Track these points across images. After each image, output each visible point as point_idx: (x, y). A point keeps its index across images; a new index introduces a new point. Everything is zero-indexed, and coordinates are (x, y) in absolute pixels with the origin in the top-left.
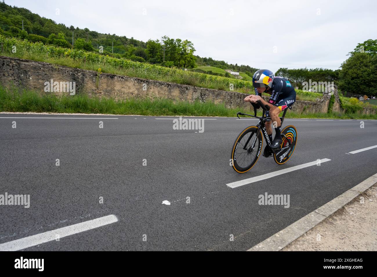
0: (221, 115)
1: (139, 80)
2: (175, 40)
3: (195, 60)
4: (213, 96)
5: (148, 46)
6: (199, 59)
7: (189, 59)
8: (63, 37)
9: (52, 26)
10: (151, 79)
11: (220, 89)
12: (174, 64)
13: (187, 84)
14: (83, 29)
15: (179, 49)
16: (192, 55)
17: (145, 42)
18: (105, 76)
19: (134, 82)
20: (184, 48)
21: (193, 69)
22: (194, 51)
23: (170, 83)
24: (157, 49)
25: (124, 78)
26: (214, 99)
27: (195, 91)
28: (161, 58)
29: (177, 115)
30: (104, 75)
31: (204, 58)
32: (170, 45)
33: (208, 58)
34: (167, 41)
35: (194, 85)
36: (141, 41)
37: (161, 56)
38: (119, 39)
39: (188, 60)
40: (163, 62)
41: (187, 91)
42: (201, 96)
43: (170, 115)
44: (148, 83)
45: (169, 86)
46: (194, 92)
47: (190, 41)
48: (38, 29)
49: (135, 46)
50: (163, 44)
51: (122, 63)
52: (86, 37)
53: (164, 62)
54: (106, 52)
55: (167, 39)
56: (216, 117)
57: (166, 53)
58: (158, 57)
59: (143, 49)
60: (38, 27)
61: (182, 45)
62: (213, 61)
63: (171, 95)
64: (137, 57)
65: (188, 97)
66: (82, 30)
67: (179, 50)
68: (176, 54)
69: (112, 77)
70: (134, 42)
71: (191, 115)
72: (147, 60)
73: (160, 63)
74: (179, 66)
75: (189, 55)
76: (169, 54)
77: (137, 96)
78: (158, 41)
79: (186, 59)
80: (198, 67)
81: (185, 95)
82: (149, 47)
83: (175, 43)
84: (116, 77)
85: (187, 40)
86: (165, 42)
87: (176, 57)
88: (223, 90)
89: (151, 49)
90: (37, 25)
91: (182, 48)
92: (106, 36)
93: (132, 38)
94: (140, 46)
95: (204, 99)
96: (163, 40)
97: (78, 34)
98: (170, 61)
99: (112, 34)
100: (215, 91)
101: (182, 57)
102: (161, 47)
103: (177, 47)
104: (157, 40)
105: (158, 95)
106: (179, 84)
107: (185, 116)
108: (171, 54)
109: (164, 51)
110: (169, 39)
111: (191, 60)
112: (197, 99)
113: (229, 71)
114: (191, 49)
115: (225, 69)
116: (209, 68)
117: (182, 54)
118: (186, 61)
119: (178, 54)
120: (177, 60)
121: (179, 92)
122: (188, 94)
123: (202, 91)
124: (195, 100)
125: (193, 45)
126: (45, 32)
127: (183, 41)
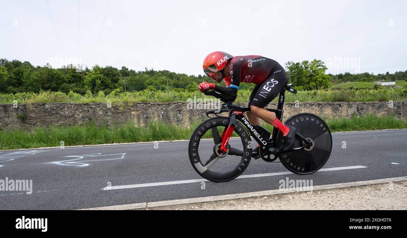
2: (301, 63)
3: (328, 79)
6: (332, 77)
7: (320, 80)
9: (186, 78)
11: (380, 101)
12: (303, 88)
13: (338, 101)
16: (323, 74)
20: (313, 69)
22: (325, 69)
23: (320, 103)
26: (375, 112)
31: (338, 74)
32: (295, 70)
33: (344, 74)
34: (292, 66)
35: (347, 100)
39: (319, 81)
41: (340, 108)
42: (358, 112)
45: (320, 105)
46: (349, 107)
47: (320, 60)
48: (177, 83)
55: (291, 65)
57: (292, 80)
60: (176, 82)
61: (310, 66)
63: (323, 114)
65: (343, 114)
67: (307, 72)
68: (304, 78)
75: (320, 75)
76: (295, 79)
79: (317, 81)
80: (334, 86)
81: (339, 112)
83: (301, 66)
85: (315, 60)
86: (290, 68)
87: (304, 81)
88: (386, 101)
91: (310, 70)
95: (362, 113)
96: (287, 67)
98: (297, 86)
100: (376, 103)
101: (311, 79)
103: (304, 70)
106: (330, 102)
108: (297, 79)
109: (290, 78)
110: (293, 64)
111: (323, 80)
112: (353, 115)
113: (378, 83)
114: (322, 69)
115: (372, 81)
116: (348, 85)
117: (311, 76)
118: (318, 82)
119: (306, 77)
120: (305, 83)
121: (331, 110)
122: (342, 111)
123: (358, 106)
124: (351, 116)
125: (324, 63)
126: (181, 85)
127: (310, 62)
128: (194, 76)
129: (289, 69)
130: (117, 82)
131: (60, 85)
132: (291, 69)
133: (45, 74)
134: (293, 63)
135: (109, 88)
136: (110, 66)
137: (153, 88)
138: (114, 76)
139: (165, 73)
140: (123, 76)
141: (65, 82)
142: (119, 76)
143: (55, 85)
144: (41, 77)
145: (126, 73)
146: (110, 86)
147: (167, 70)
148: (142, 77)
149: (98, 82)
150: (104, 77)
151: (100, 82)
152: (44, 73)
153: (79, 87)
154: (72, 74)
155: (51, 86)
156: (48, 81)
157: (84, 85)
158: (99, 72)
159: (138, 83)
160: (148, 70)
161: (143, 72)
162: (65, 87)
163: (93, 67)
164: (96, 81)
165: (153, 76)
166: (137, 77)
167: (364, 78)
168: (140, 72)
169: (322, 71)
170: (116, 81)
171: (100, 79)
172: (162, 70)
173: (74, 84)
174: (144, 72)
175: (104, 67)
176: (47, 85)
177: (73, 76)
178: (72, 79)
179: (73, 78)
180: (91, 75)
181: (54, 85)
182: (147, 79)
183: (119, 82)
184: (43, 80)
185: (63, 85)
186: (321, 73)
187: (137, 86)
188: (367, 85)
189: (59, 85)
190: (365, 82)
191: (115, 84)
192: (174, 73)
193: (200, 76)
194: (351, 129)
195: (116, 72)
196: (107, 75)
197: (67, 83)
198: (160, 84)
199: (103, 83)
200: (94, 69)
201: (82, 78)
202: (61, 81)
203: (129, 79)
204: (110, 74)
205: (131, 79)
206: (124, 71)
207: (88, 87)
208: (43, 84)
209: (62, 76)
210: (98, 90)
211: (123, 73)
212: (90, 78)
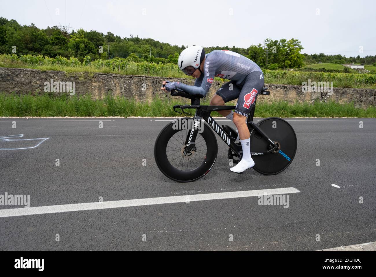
2: (279, 41)
3: (303, 58)
6: (306, 57)
7: (295, 59)
9: (169, 48)
11: (345, 87)
12: (278, 65)
15: (283, 50)
16: (299, 53)
17: (246, 48)
20: (290, 47)
21: (301, 68)
22: (301, 49)
23: (286, 85)
24: (259, 54)
26: (338, 98)
28: (264, 62)
29: (297, 117)
31: (313, 54)
33: (318, 54)
34: (270, 43)
36: (242, 48)
37: (263, 59)
39: (294, 60)
40: (265, 65)
42: (322, 96)
45: (285, 88)
47: (297, 39)
48: (160, 52)
50: (266, 47)
53: (267, 65)
55: (270, 42)
57: (269, 56)
58: (260, 61)
60: (159, 52)
61: (287, 44)
62: (325, 56)
63: (287, 97)
65: (306, 98)
68: (280, 56)
73: (262, 67)
74: (284, 67)
75: (295, 54)
76: (272, 56)
78: (260, 45)
79: (292, 59)
80: (307, 66)
81: (303, 96)
82: (251, 53)
83: (279, 44)
85: (293, 39)
87: (280, 59)
88: (350, 87)
89: (253, 54)
90: (159, 50)
91: (287, 48)
92: (210, 49)
93: (234, 47)
95: (325, 98)
96: (266, 44)
98: (273, 63)
100: (340, 89)
101: (287, 57)
102: (264, 50)
103: (281, 48)
104: (259, 45)
106: (295, 86)
108: (274, 56)
109: (267, 55)
110: (272, 41)
111: (297, 59)
112: (316, 100)
113: (348, 66)
114: (298, 48)
115: (343, 63)
116: (320, 65)
117: (287, 54)
118: (292, 61)
119: (283, 55)
120: (281, 61)
121: (296, 93)
122: (306, 95)
124: (314, 101)
125: (301, 43)
126: (164, 54)
127: (288, 40)
128: (177, 46)
131: (44, 46)
132: (269, 46)
133: (29, 34)
135: (92, 52)
136: (95, 31)
137: (135, 56)
138: (98, 41)
139: (150, 41)
140: (108, 42)
141: (49, 43)
142: (103, 41)
144: (24, 36)
145: (112, 38)
147: (151, 38)
148: (127, 44)
149: (82, 46)
150: (88, 41)
151: (83, 46)
153: (63, 50)
154: (55, 36)
155: (35, 47)
156: (32, 41)
157: (67, 48)
158: (83, 35)
159: (122, 49)
160: (133, 37)
161: (128, 39)
162: (49, 49)
163: (78, 30)
164: (80, 44)
165: (138, 43)
166: (122, 44)
167: (336, 60)
168: (125, 39)
169: (298, 50)
171: (84, 43)
172: (147, 38)
173: (57, 47)
175: (89, 31)
176: (30, 46)
177: (57, 38)
178: (56, 41)
180: (75, 39)
181: (37, 46)
182: (131, 46)
183: (104, 47)
184: (27, 40)
185: (46, 47)
186: (297, 52)
187: (121, 52)
188: (338, 67)
189: (42, 47)
190: (336, 64)
192: (158, 42)
193: (183, 46)
194: (311, 115)
195: (100, 38)
196: (91, 39)
197: (50, 45)
198: (143, 52)
199: (87, 48)
200: (79, 32)
201: (66, 41)
202: (45, 43)
203: (113, 45)
204: (94, 39)
205: (116, 45)
206: (109, 37)
207: (72, 51)
208: (27, 44)
209: (46, 37)
210: (82, 54)
211: (109, 38)
212: (74, 41)
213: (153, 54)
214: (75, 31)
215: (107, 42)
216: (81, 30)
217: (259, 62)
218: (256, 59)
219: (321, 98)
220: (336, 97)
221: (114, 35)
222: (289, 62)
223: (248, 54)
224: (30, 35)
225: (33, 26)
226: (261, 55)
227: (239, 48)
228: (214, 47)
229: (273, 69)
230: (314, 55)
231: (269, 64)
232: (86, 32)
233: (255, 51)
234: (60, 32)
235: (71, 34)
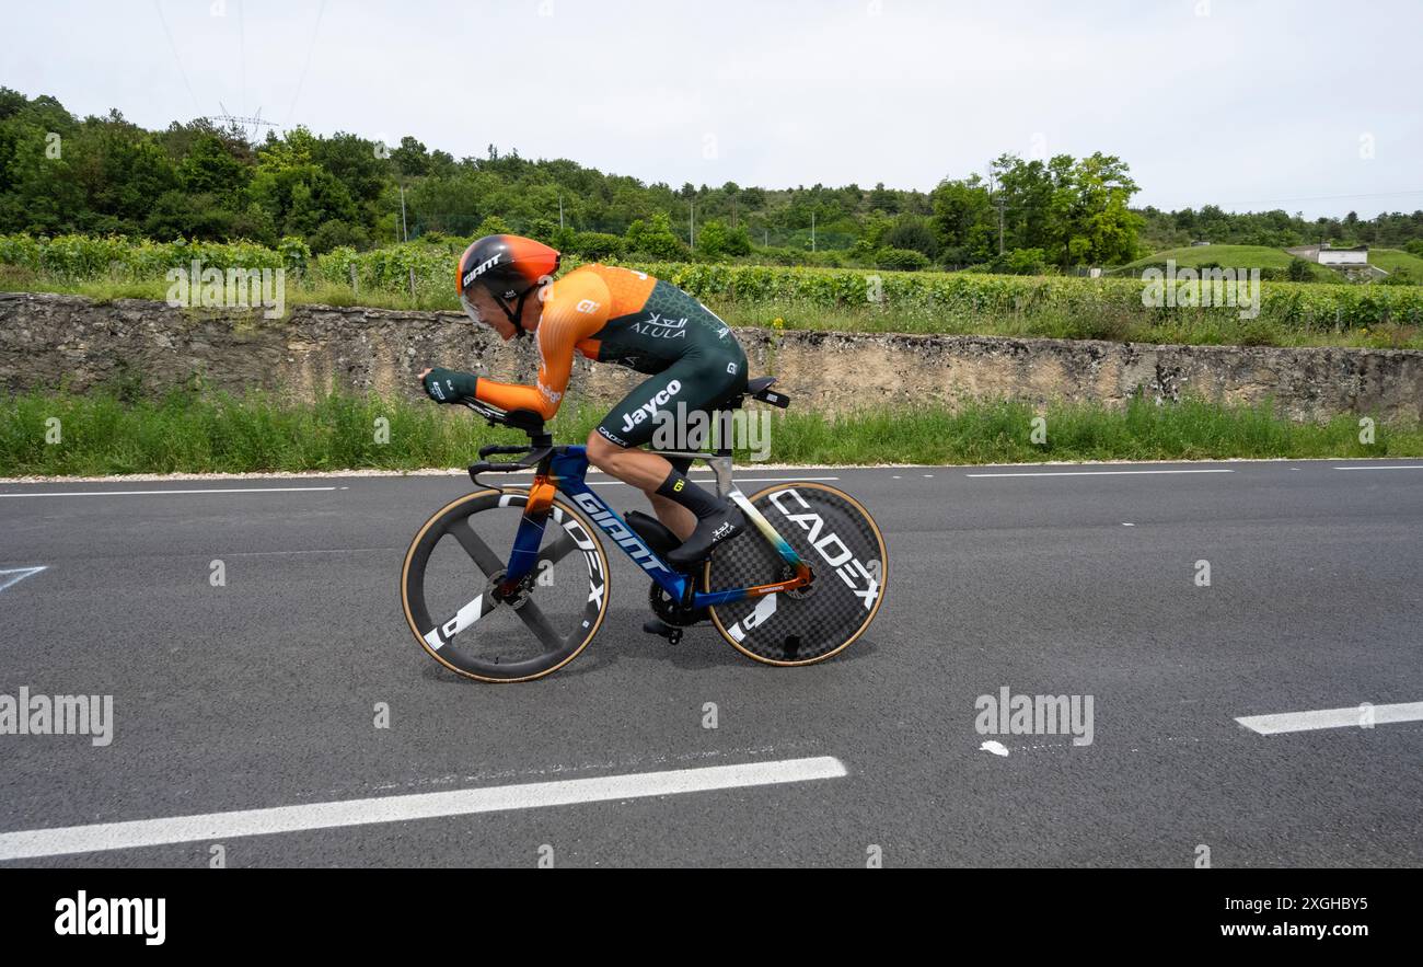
0: (1258, 452)
1: (904, 340)
2: (1046, 163)
3: (1141, 229)
4: (1219, 375)
5: (937, 203)
6: (1153, 221)
7: (1109, 229)
8: (665, 226)
9: (633, 196)
10: (950, 332)
11: (1250, 343)
12: (1043, 256)
13: (1093, 338)
14: (721, 187)
15: (1064, 196)
16: (1122, 209)
17: (928, 192)
18: (793, 339)
19: (890, 350)
20: (1086, 186)
21: (1131, 264)
22: (1129, 190)
23: (1023, 341)
24: (972, 213)
25: (855, 339)
26: (1222, 385)
27: (1131, 359)
28: (992, 243)
29: (1054, 460)
30: (790, 336)
31: (1178, 211)
32: (1023, 188)
33: (1198, 211)
34: (1014, 171)
35: (1126, 336)
36: (911, 191)
37: (989, 235)
38: (835, 200)
39: (1104, 234)
40: (997, 254)
41: (1094, 364)
42: (1160, 380)
43: (1027, 461)
44: (938, 348)
45: (1020, 350)
46: (1127, 363)
47: (1114, 156)
48: (599, 212)
49: (888, 213)
50: (997, 187)
51: (847, 287)
52: (729, 213)
53: (1001, 254)
54: (793, 253)
55: (1012, 167)
56: (1232, 460)
57: (1010, 221)
59: (918, 219)
60: (598, 209)
61: (1076, 176)
62: (1225, 218)
63: (1028, 385)
64: (897, 251)
65: (1101, 387)
66: (718, 191)
67: (1064, 199)
68: (1053, 220)
69: (816, 340)
70: (885, 200)
71: (1113, 458)
72: (937, 256)
73: (984, 263)
74: (1065, 264)
75: (1108, 213)
76: (1022, 221)
77: (900, 398)
78: (976, 179)
79: (1097, 231)
81: (1088, 381)
82: (942, 209)
83: (1048, 176)
84: (827, 341)
85: (1097, 156)
86: (1004, 179)
87: (1051, 230)
88: (1268, 344)
89: (951, 213)
90: (593, 203)
91: (1076, 191)
92: (791, 196)
93: (880, 186)
94: (907, 211)
95: (1174, 387)
96: (997, 175)
97: (703, 205)
98: (1025, 248)
99: (809, 186)
100: (1228, 353)
101: (1076, 224)
102: (991, 199)
103: (1056, 191)
104: (971, 178)
105: (976, 390)
106: (1058, 340)
107: (1086, 463)
108: (1029, 222)
109: (1002, 215)
110: (1020, 164)
111: (1116, 230)
112: (1140, 391)
113: (1307, 253)
114: (1119, 188)
115: (1290, 243)
116: (1201, 253)
117: (1079, 213)
118: (1099, 237)
119: (1061, 215)
120: (1054, 239)
121: (1061, 369)
122: (1101, 374)
123: (1161, 358)
124: (1129, 397)
125: (1128, 170)
126: (615, 220)
127: (1080, 161)
128: (667, 186)
129: (1001, 184)
130: (375, 198)
131: (156, 195)
132: (1010, 182)
133: (99, 151)
134: (1017, 162)
135: (339, 216)
136: (351, 135)
138: (364, 171)
139: (561, 170)
140: (406, 174)
141: (175, 186)
142: (382, 173)
143: (136, 195)
144: (81, 161)
145: (417, 161)
146: (345, 211)
147: (568, 159)
148: (473, 180)
149: (301, 192)
150: (323, 175)
151: (307, 192)
152: (96, 149)
153: (230, 208)
154: (201, 157)
155: (123, 199)
156: (111, 178)
157: (246, 200)
158: (307, 153)
159: (457, 202)
160: (500, 156)
161: (481, 163)
162: (174, 205)
163: (288, 132)
164: (294, 187)
165: (516, 178)
166: (455, 181)
167: (1266, 232)
168: (468, 162)
169: (1118, 197)
170: (372, 192)
171: (308, 182)
172: (550, 159)
173: (207, 197)
174: (482, 161)
175: (328, 136)
176: (105, 196)
177: (205, 165)
178: (203, 178)
179: (207, 173)
180: (277, 166)
181: (131, 194)
182: (488, 189)
183: (384, 194)
184: (92, 172)
185: (166, 198)
186: (1115, 204)
187: (452, 215)
188: (1266, 257)
189: (151, 198)
190: (1263, 247)
191: (367, 205)
192: (595, 173)
193: (688, 188)
195: (374, 160)
196: (337, 167)
197: (180, 192)
198: (535, 212)
199: (321, 199)
200: (290, 142)
201: (242, 174)
202: (160, 183)
203: (423, 187)
204: (348, 166)
205: (432, 186)
206: (410, 156)
207: (263, 211)
208: (92, 189)
209: (162, 162)
210: (301, 222)
211: (406, 161)
212: (271, 176)
213: (572, 219)
214: (280, 137)
215: (401, 174)
216: (299, 132)
217: (972, 244)
218: (959, 232)
219: (1156, 386)
220: (1214, 379)
221: (425, 149)
222: (1086, 243)
223: (933, 214)
224: (103, 155)
225: (118, 119)
226: (978, 216)
227: (901, 192)
228: (805, 188)
229: (1027, 270)
230: (1182, 215)
231: (1011, 249)
232: (318, 138)
233: (958, 204)
234: (216, 143)
235: (261, 149)
